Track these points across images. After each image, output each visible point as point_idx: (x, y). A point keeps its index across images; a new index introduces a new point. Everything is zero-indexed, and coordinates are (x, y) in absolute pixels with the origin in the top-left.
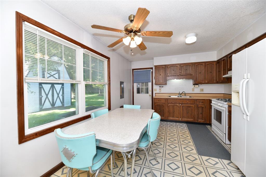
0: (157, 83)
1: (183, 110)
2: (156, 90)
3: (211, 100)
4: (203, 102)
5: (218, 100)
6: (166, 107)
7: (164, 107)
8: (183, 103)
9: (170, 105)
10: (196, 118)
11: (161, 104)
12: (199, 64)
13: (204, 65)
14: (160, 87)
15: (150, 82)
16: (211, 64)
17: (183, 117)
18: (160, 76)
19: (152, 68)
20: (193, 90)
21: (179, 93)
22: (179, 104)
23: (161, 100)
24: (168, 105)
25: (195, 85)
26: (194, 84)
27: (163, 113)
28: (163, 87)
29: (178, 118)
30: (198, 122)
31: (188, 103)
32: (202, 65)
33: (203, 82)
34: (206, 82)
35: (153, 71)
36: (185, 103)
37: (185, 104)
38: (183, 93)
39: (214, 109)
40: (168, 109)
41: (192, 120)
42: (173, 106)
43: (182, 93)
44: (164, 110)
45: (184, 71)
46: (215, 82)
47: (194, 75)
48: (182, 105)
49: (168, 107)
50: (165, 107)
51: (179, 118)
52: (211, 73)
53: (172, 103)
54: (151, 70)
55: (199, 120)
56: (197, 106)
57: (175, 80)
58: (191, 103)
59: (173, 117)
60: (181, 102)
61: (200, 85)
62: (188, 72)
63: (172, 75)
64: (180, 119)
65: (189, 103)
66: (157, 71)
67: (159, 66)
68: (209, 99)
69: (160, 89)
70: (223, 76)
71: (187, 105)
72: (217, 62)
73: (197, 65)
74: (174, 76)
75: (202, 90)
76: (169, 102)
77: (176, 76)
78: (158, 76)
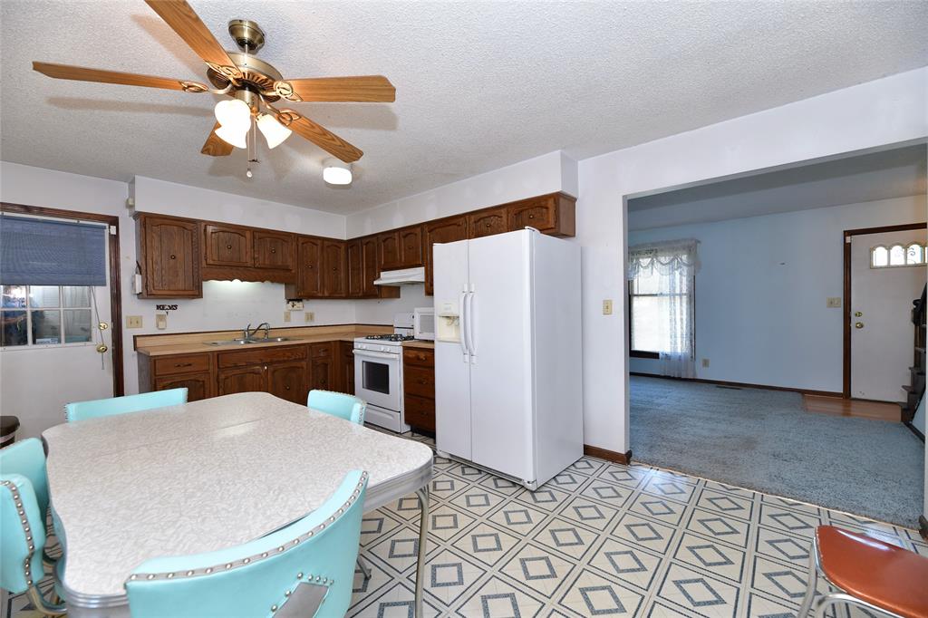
0: (154, 292)
1: (274, 383)
2: (137, 322)
3: (353, 342)
4: (326, 350)
6: (212, 386)
7: (203, 386)
8: (275, 359)
9: (229, 373)
11: (191, 377)
12: (307, 240)
13: (319, 247)
14: (158, 307)
15: (104, 285)
16: (335, 248)
18: (171, 261)
19: (114, 221)
20: (287, 318)
21: (248, 330)
22: (263, 364)
23: (190, 362)
24: (223, 376)
25: (296, 303)
26: (290, 300)
28: (174, 307)
31: (288, 357)
32: (315, 247)
33: (320, 295)
34: (326, 294)
35: (118, 232)
36: (282, 359)
37: (279, 362)
38: (262, 327)
39: (363, 361)
42: (241, 377)
43: (258, 329)
45: (267, 256)
46: (344, 295)
47: (296, 271)
48: (272, 369)
49: (222, 385)
50: (207, 386)
52: (334, 272)
53: (236, 366)
54: (106, 228)
56: (314, 363)
57: (237, 282)
58: (298, 357)
60: (269, 360)
61: (304, 301)
62: (278, 260)
63: (224, 263)
65: (293, 357)
66: (153, 237)
67: (166, 221)
68: (341, 341)
69: (161, 318)
70: (375, 283)
71: (286, 365)
72: (349, 246)
73: (303, 244)
74: (231, 269)
75: (310, 317)
76: (225, 364)
77: (240, 268)
78: (159, 260)
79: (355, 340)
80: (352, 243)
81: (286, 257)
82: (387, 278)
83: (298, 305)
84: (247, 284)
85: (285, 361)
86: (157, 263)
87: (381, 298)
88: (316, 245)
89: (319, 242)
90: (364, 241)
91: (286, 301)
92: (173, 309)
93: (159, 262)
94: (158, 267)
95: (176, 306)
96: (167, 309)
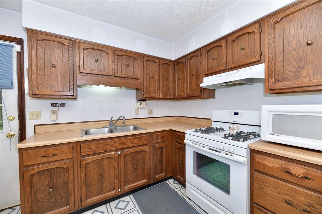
1: (126, 164)
2: (37, 115)
4: (163, 137)
5: (196, 131)
6: (76, 171)
8: (126, 146)
9: (89, 159)
10: (152, 172)
11: (57, 165)
12: (150, 59)
14: (52, 105)
15: (11, 87)
16: (167, 65)
17: (127, 182)
18: (53, 69)
19: (20, 42)
20: (137, 112)
21: (112, 120)
22: (117, 150)
23: (56, 152)
24: (84, 163)
25: (142, 102)
26: (139, 101)
27: (63, 195)
28: (63, 105)
29: (114, 189)
30: (154, 182)
31: (136, 144)
32: (155, 64)
33: (157, 97)
34: (161, 96)
35: (22, 48)
36: (131, 145)
37: (129, 148)
38: (120, 119)
39: (194, 152)
40: (83, 175)
41: (146, 180)
42: (100, 162)
43: (118, 120)
44: (66, 183)
45: (123, 69)
46: (172, 97)
47: (143, 80)
48: (124, 154)
49: (83, 169)
50: (71, 171)
51: (117, 188)
52: (166, 81)
53: (95, 154)
54: (13, 46)
55: (157, 176)
56: (154, 147)
58: (143, 143)
59: (100, 192)
60: (121, 147)
61: (148, 102)
62: (131, 73)
63: (92, 72)
64: (120, 190)
65: (139, 144)
66: (37, 49)
67: (49, 38)
68: (172, 130)
69: (54, 112)
70: (202, 85)
71: (135, 149)
72: (176, 64)
73: (147, 61)
74: (98, 77)
75: (151, 112)
76: (85, 152)
77: (104, 76)
78: (43, 67)
79: (186, 132)
80: (178, 62)
81: (136, 70)
82: (208, 82)
83: (144, 104)
84: (110, 89)
85: (133, 147)
86: (41, 69)
87: (204, 98)
88: (156, 63)
89: (157, 61)
90: (188, 57)
91: (136, 101)
92: (63, 106)
93: (43, 69)
94: (42, 73)
95: (64, 104)
96: (59, 106)
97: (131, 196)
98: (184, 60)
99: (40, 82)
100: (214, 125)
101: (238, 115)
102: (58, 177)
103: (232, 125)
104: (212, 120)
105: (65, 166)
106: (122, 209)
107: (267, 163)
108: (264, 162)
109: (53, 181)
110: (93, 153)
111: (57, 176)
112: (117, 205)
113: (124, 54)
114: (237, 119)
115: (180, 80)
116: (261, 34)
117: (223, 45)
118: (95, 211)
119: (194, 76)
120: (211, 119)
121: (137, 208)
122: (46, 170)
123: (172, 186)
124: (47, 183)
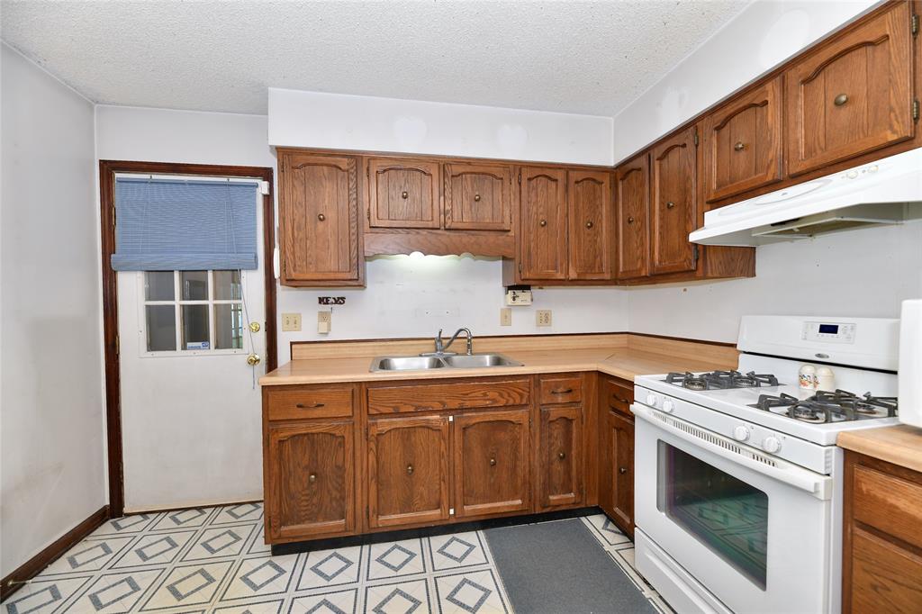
0: (294, 275)
1: (466, 450)
2: (295, 323)
3: (632, 384)
4: (570, 391)
5: (670, 380)
6: (358, 446)
7: (342, 444)
8: (468, 404)
9: (384, 424)
10: (538, 487)
11: (323, 427)
12: (538, 172)
13: (561, 184)
14: (321, 300)
15: (255, 267)
16: (591, 183)
17: (469, 496)
18: (321, 225)
19: (266, 174)
20: (506, 319)
21: (440, 339)
22: (445, 412)
23: (322, 400)
24: (374, 431)
25: (518, 293)
26: (510, 288)
27: (335, 493)
28: (340, 301)
29: (438, 506)
30: (544, 511)
31: (494, 400)
32: (553, 184)
33: (561, 276)
34: (573, 275)
35: (271, 188)
36: (480, 403)
37: (477, 409)
38: (462, 334)
39: (659, 441)
40: (372, 458)
41: (519, 502)
42: (406, 433)
43: (456, 337)
44: (340, 469)
45: (467, 207)
46: (607, 276)
47: (518, 233)
48: (463, 423)
49: (373, 445)
50: (349, 446)
51: (445, 504)
52: (588, 231)
53: (398, 414)
54: (257, 186)
55: (551, 497)
56: (544, 417)
57: (417, 256)
58: (511, 402)
59: (407, 506)
60: (455, 404)
61: (535, 291)
62: (486, 214)
63: (395, 224)
64: (452, 512)
65: (502, 402)
66: (293, 185)
67: (312, 159)
68: (600, 374)
69: (323, 316)
70: (694, 237)
71: (490, 416)
72: (619, 177)
73: (530, 179)
74: (408, 233)
75: (545, 318)
76: (378, 408)
77: (420, 231)
78: (304, 223)
79: (637, 379)
80: (624, 171)
81: (499, 207)
82: (719, 224)
83: (524, 297)
84: (434, 260)
85: (485, 408)
86: (299, 228)
87: (705, 277)
88: (556, 180)
89: (560, 175)
90: (657, 153)
91: (503, 290)
92: (340, 303)
93: (303, 226)
94: (301, 235)
95: (343, 298)
96: (332, 303)
97: (481, 533)
98: (643, 162)
99: (298, 254)
100: (745, 366)
101: (836, 332)
102: (326, 453)
103: (808, 369)
104: (738, 348)
105: (337, 433)
106: (455, 559)
107: (902, 504)
108: (891, 500)
109: (317, 461)
110: (391, 410)
111: (324, 451)
112: (445, 546)
113: (469, 169)
114: (830, 347)
115: (633, 224)
116: (915, 39)
117: (770, 99)
118: (396, 546)
119: (675, 211)
120: (734, 346)
121: (492, 565)
122: (305, 434)
123: (596, 534)
124: (307, 463)
